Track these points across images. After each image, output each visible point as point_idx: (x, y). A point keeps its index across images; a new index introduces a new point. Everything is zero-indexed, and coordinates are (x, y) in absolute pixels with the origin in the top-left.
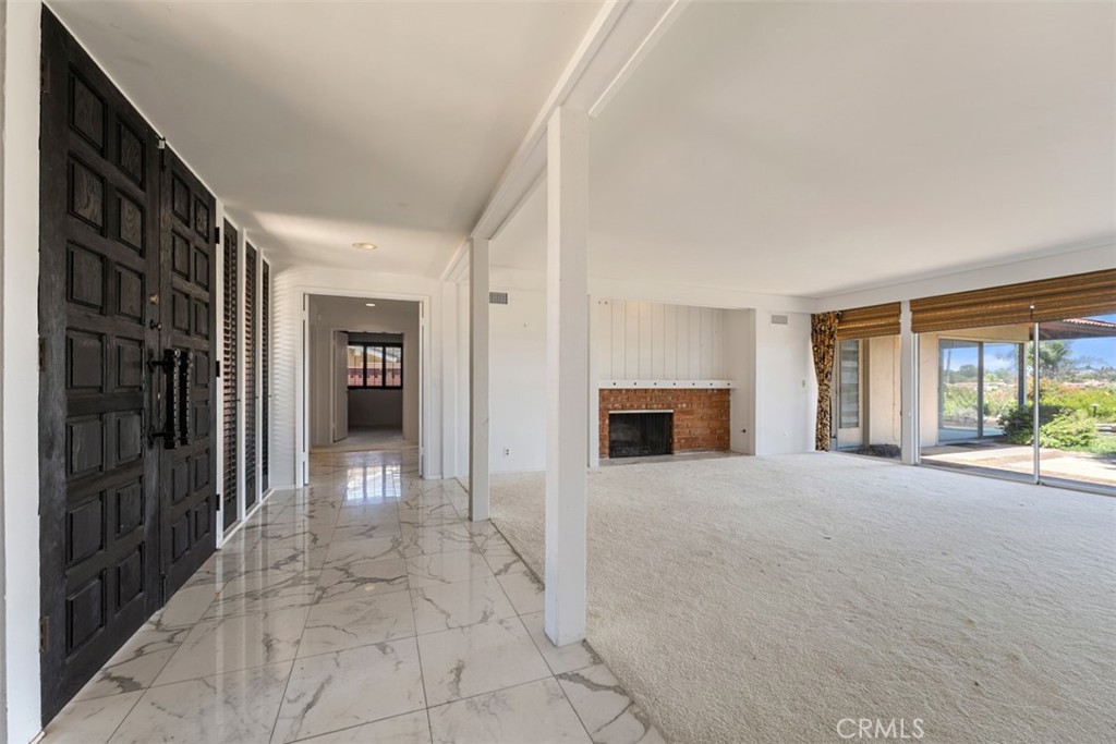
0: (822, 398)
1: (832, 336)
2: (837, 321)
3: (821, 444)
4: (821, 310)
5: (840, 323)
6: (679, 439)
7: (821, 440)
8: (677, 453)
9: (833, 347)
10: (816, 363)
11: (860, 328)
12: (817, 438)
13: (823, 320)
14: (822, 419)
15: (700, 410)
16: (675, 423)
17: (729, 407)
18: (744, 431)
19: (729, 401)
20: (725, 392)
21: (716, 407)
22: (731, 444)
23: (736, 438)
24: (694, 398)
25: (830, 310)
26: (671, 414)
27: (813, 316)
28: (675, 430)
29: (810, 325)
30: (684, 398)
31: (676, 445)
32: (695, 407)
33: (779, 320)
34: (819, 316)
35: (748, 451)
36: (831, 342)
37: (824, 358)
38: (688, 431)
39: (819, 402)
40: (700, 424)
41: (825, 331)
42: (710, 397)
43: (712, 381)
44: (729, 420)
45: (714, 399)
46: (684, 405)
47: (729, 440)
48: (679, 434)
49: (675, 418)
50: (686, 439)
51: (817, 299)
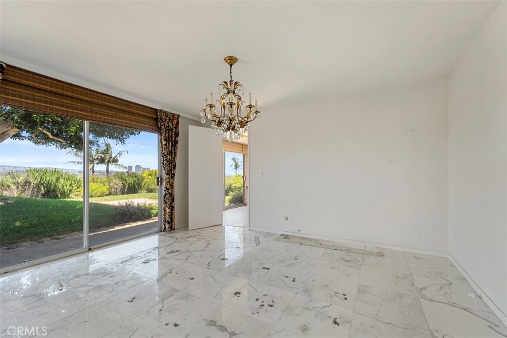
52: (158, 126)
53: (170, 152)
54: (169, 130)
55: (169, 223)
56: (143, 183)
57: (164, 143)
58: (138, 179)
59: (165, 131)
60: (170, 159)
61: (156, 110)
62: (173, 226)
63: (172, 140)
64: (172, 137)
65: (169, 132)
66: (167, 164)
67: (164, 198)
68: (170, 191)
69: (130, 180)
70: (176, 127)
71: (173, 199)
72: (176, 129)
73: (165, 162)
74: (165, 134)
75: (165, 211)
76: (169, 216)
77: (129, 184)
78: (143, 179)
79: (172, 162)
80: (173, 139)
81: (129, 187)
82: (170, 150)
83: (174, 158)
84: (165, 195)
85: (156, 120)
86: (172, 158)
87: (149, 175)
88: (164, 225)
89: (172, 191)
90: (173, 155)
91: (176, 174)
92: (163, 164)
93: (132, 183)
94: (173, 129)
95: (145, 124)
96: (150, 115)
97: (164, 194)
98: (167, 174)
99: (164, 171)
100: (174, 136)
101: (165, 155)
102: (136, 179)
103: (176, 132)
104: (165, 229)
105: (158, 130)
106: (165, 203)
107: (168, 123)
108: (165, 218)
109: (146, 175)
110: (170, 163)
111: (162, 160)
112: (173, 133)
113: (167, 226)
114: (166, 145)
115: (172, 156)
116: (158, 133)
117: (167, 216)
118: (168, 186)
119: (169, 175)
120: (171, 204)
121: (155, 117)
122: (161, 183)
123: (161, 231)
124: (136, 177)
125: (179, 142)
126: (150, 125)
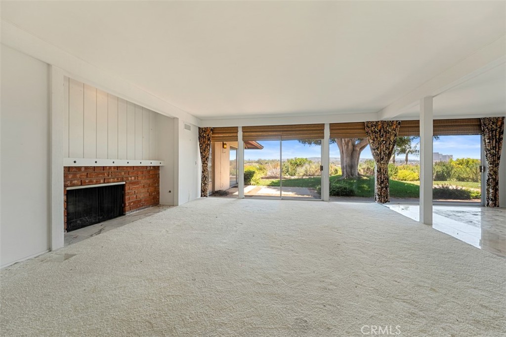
0: (204, 170)
1: (209, 140)
2: (211, 132)
3: (204, 193)
4: (203, 126)
5: (213, 133)
6: (130, 203)
7: (203, 192)
8: (128, 213)
9: (209, 145)
10: (201, 153)
11: (221, 137)
12: (202, 190)
13: (204, 131)
14: (204, 181)
15: (144, 181)
16: (126, 192)
17: (159, 177)
18: (170, 192)
19: (159, 174)
20: (157, 168)
21: (153, 178)
22: (160, 201)
23: (164, 197)
24: (139, 172)
25: (208, 126)
26: (124, 185)
27: (199, 128)
28: (127, 197)
29: (198, 133)
30: (132, 173)
31: (127, 208)
32: (140, 179)
33: (187, 127)
34: (202, 128)
35: (173, 204)
36: (209, 143)
37: (205, 151)
38: (135, 196)
39: (203, 172)
40: (143, 190)
41: (205, 137)
42: (149, 171)
43: (151, 161)
44: (159, 186)
45: (151, 173)
46: (133, 178)
47: (159, 198)
48: (129, 199)
49: (127, 188)
50: (134, 202)
51: (201, 120)
52: (481, 130)
53: (493, 147)
54: (492, 131)
55: (492, 200)
56: (453, 172)
57: (487, 141)
58: (447, 168)
59: (489, 132)
60: (493, 153)
61: (480, 119)
62: (497, 203)
63: (496, 138)
64: (496, 136)
65: (492, 133)
66: (490, 157)
67: (488, 181)
68: (494, 177)
69: (439, 168)
70: (500, 127)
71: (497, 184)
72: (501, 129)
73: (489, 155)
74: (489, 134)
75: (488, 191)
76: (493, 195)
77: (437, 172)
78: (452, 168)
79: (496, 155)
80: (498, 137)
81: (437, 175)
82: (494, 145)
83: (498, 151)
84: (489, 179)
85: (480, 125)
86: (496, 151)
87: (459, 164)
88: (488, 201)
89: (496, 177)
90: (497, 150)
91: (500, 164)
92: (487, 157)
93: (440, 172)
94: (497, 130)
95: (469, 130)
96: (474, 123)
97: (487, 178)
98: (491, 164)
99: (487, 162)
100: (498, 135)
101: (488, 150)
102: (444, 168)
103: (500, 131)
104: (488, 204)
105: (482, 133)
106: (489, 185)
107: (491, 126)
108: (488, 196)
109: (454, 164)
110: (493, 156)
111: (486, 153)
112: (497, 132)
113: (491, 202)
114: (489, 142)
115: (495, 150)
116: (481, 134)
117: (490, 195)
118: (492, 173)
119: (493, 164)
120: (495, 186)
121: (479, 123)
122: (484, 170)
123: (484, 206)
124: (444, 166)
125: (503, 139)
126: (474, 130)
